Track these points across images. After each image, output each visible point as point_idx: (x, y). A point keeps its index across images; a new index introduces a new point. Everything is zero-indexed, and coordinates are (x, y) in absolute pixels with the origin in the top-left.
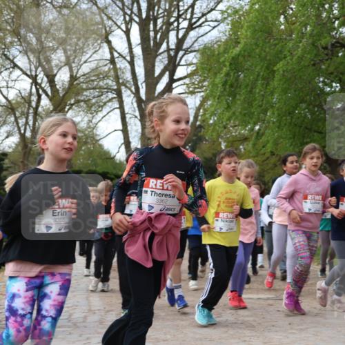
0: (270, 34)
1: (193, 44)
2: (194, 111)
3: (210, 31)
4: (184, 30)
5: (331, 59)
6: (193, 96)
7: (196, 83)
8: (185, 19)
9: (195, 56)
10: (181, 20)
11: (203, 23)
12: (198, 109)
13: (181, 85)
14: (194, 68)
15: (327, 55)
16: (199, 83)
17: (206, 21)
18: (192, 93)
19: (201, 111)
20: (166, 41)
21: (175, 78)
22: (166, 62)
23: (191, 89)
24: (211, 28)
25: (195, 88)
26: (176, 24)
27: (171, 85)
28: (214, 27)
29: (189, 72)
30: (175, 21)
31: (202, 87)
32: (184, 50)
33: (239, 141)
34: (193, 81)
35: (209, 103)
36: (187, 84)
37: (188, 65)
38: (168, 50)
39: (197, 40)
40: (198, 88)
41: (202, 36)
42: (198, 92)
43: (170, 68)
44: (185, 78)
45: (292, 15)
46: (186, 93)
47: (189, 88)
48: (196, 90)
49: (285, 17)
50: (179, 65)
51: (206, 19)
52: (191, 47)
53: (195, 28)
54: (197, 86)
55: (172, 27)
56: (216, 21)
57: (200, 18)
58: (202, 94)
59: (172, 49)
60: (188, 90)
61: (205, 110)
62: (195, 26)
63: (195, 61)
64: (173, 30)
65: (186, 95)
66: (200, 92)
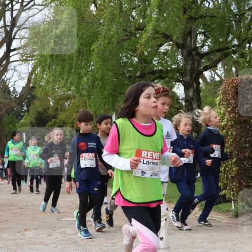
0: (83, 18)
1: (25, 22)
2: (28, 76)
3: (37, 13)
4: (17, 11)
5: (130, 39)
6: (27, 63)
7: (28, 53)
8: (17, 2)
9: (27, 32)
10: (14, 3)
11: (32, 6)
12: (31, 74)
13: (17, 54)
14: (26, 42)
15: (127, 36)
16: (30, 53)
17: (35, 4)
18: (26, 61)
19: (33, 75)
20: (2, 19)
21: (11, 48)
22: (4, 36)
23: (24, 58)
24: (38, 11)
25: (27, 57)
26: (10, 6)
27: (9, 54)
28: (41, 10)
29: (22, 44)
30: (9, 3)
31: (33, 56)
32: (17, 27)
33: (64, 99)
34: (26, 51)
35: (39, 69)
36: (21, 54)
37: (21, 39)
38: (5, 26)
39: (27, 19)
40: (29, 57)
41: (32, 16)
42: (30, 60)
43: (7, 40)
44: (19, 49)
45: (101, 5)
46: (20, 60)
47: (22, 57)
48: (28, 59)
49: (96, 5)
50: (14, 38)
51: (34, 3)
52: (23, 24)
53: (26, 9)
54: (29, 56)
55: (7, 7)
56: (42, 5)
57: (29, 3)
58: (33, 62)
59: (8, 26)
60: (22, 58)
61: (36, 75)
62: (25, 8)
63: (26, 35)
64: (8, 10)
65: (21, 62)
66: (32, 60)
